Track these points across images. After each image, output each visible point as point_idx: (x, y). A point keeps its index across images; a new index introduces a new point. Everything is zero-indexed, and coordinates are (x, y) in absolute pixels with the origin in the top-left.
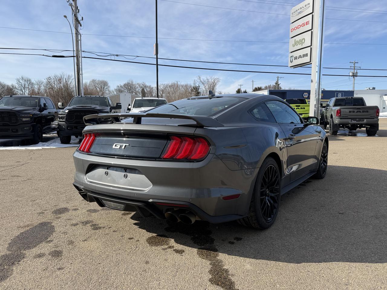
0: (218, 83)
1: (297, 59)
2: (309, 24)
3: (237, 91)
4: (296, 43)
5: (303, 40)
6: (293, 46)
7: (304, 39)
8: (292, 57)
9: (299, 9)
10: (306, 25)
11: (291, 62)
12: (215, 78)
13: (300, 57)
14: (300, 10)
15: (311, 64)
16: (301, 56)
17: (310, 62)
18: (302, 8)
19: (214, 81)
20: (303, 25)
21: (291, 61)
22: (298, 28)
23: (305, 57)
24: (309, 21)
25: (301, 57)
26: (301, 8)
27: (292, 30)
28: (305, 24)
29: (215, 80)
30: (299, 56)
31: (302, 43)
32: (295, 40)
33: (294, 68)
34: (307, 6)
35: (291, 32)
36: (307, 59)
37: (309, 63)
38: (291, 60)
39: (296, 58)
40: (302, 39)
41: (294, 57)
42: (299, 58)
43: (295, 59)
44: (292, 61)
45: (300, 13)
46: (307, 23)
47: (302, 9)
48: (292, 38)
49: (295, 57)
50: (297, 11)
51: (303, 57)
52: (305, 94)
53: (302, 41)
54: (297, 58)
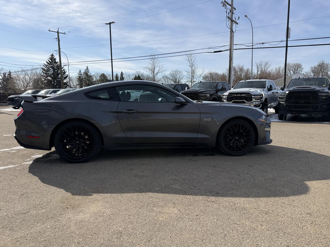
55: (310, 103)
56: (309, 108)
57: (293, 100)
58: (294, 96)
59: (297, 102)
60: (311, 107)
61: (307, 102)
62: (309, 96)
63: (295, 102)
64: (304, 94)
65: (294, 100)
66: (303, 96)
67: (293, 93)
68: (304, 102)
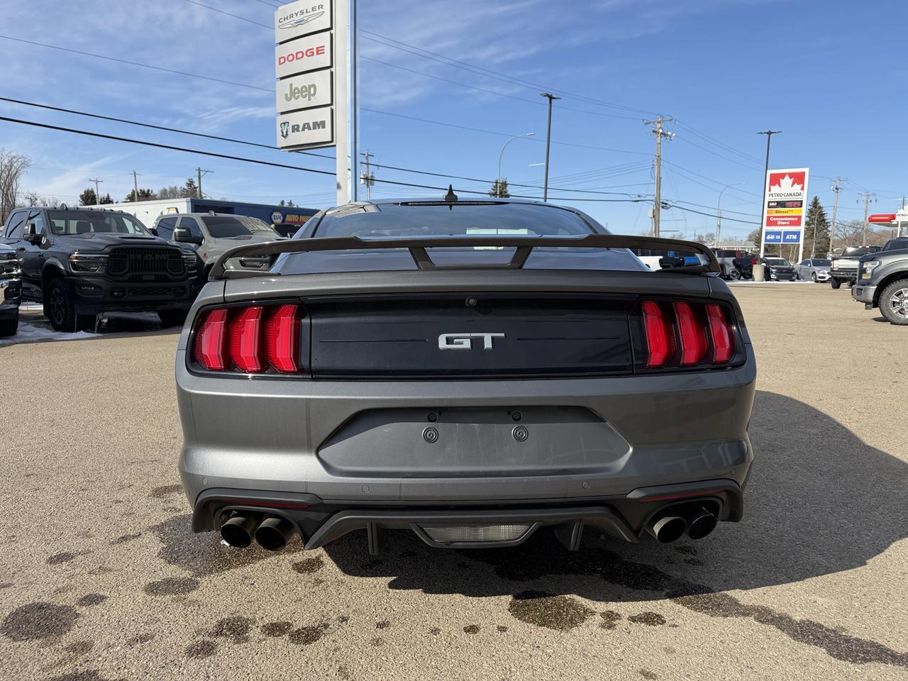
0: (25, 170)
1: (298, 131)
2: (324, 53)
3: (81, 196)
4: (294, 93)
5: (312, 89)
6: (286, 99)
7: (314, 86)
8: (284, 123)
9: (297, 14)
10: (318, 54)
11: (283, 136)
12: (13, 154)
13: (306, 126)
14: (300, 17)
15: (335, 146)
16: (308, 124)
17: (332, 141)
18: (305, 11)
19: (11, 161)
20: (310, 53)
21: (285, 133)
22: (297, 59)
23: (319, 128)
24: (324, 47)
25: (309, 129)
26: (302, 12)
27: (282, 60)
28: (315, 51)
29: (15, 160)
30: (304, 124)
31: (310, 95)
32: (291, 85)
33: (289, 151)
34: (318, 11)
35: (280, 64)
36: (323, 135)
37: (329, 144)
38: (285, 131)
39: (296, 129)
40: (310, 86)
41: (291, 125)
42: (303, 130)
43: (293, 131)
44: (287, 135)
45: (299, 23)
46: (320, 51)
47: (305, 14)
48: (282, 78)
49: (293, 127)
50: (291, 16)
51: (314, 128)
52: (275, 214)
53: (309, 91)
54: (300, 129)
55: (167, 280)
56: (166, 293)
57: (125, 271)
58: (128, 262)
59: (136, 276)
60: (172, 289)
61: (161, 276)
62: (163, 261)
63: (133, 276)
64: (154, 257)
65: (127, 273)
66: (151, 261)
67: (125, 252)
68: (153, 278)
